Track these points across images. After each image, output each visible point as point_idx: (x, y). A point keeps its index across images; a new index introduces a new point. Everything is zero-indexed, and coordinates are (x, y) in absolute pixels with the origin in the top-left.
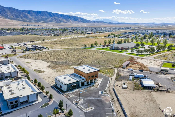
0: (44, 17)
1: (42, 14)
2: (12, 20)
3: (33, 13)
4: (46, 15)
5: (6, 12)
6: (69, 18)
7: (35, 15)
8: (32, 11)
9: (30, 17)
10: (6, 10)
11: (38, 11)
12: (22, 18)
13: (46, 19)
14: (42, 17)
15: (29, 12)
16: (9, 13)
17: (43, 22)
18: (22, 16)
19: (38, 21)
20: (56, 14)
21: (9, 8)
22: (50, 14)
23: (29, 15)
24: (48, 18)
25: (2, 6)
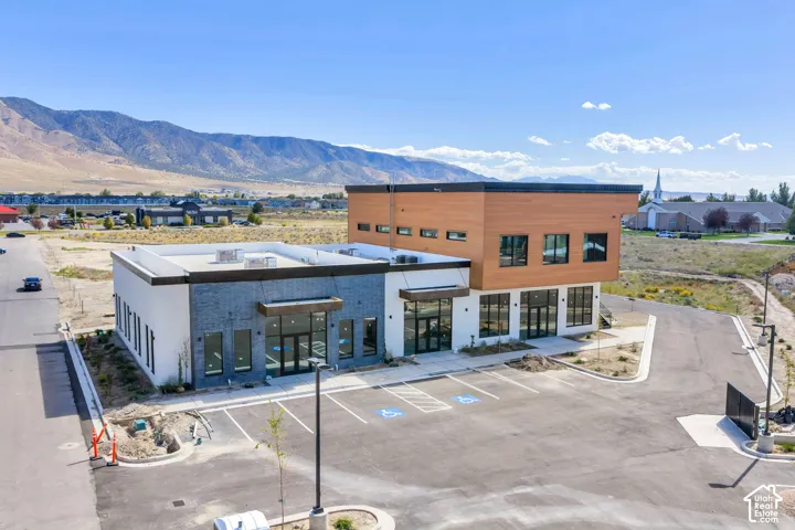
0: (295, 164)
1: (288, 149)
2: (163, 172)
3: (254, 145)
4: (305, 155)
5: (145, 141)
6: (402, 169)
7: (261, 154)
8: (248, 136)
9: (240, 162)
10: (145, 132)
11: (272, 140)
12: (204, 164)
13: (306, 171)
14: (288, 161)
15: (237, 141)
16: (154, 146)
17: (288, 183)
18: (205, 155)
19: (272, 178)
20: (351, 150)
21: (158, 126)
22: (321, 149)
23: (235, 156)
24: (313, 167)
25: (131, 119)
